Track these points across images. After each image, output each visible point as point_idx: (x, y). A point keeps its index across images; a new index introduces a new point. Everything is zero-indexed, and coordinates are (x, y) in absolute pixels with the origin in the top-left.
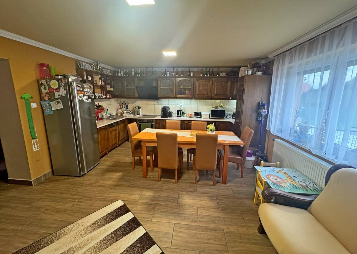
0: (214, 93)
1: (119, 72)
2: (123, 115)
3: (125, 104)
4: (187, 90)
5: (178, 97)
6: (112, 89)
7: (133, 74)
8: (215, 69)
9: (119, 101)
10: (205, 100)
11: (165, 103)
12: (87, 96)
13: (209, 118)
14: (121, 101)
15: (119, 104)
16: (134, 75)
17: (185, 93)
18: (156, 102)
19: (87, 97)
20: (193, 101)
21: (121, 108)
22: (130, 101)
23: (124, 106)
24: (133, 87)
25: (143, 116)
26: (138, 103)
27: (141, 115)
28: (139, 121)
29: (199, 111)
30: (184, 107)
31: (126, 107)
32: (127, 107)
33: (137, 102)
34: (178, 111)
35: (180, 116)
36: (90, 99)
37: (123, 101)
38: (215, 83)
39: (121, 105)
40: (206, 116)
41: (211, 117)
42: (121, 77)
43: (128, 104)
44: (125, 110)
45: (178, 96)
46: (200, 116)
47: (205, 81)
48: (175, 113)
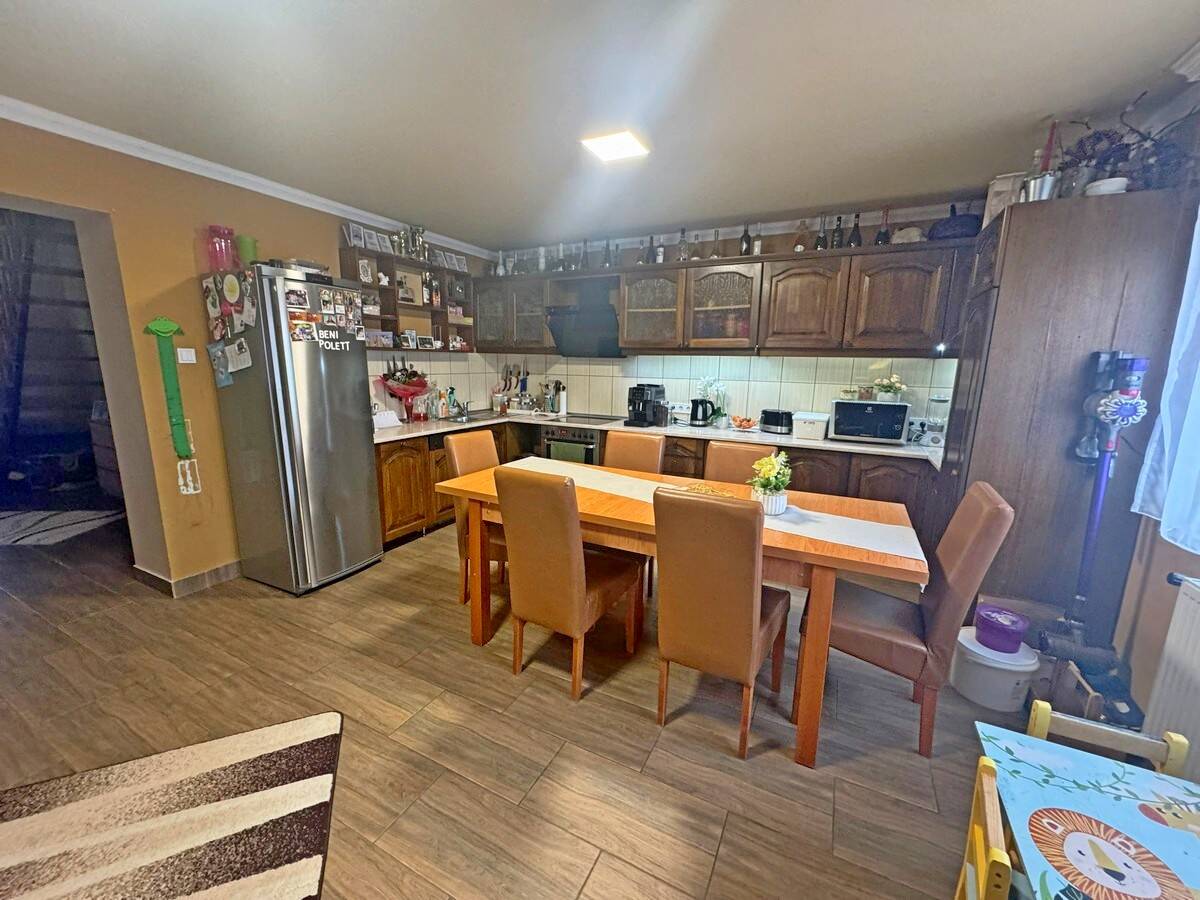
0: (855, 326)
1: (501, 261)
2: (508, 411)
3: (519, 373)
4: (731, 316)
5: (692, 345)
6: (469, 321)
7: (542, 266)
8: (870, 219)
9: (502, 366)
10: (815, 358)
11: (649, 370)
12: (332, 329)
13: (826, 437)
14: (507, 367)
15: (500, 375)
16: (546, 270)
17: (724, 328)
18: (616, 368)
19: (334, 335)
20: (761, 365)
21: (507, 387)
22: (534, 361)
23: (514, 380)
24: (539, 312)
25: (570, 416)
26: (560, 369)
27: (563, 412)
28: (547, 433)
29: (784, 409)
30: (721, 387)
31: (520, 384)
32: (524, 388)
33: (557, 366)
34: (695, 403)
35: (701, 423)
36: (348, 343)
37: (512, 364)
38: (861, 283)
39: (507, 375)
40: (809, 428)
41: (832, 434)
42: (506, 277)
43: (528, 374)
44: (517, 395)
45: (693, 343)
46: (784, 429)
47: (815, 273)
48: (683, 410)
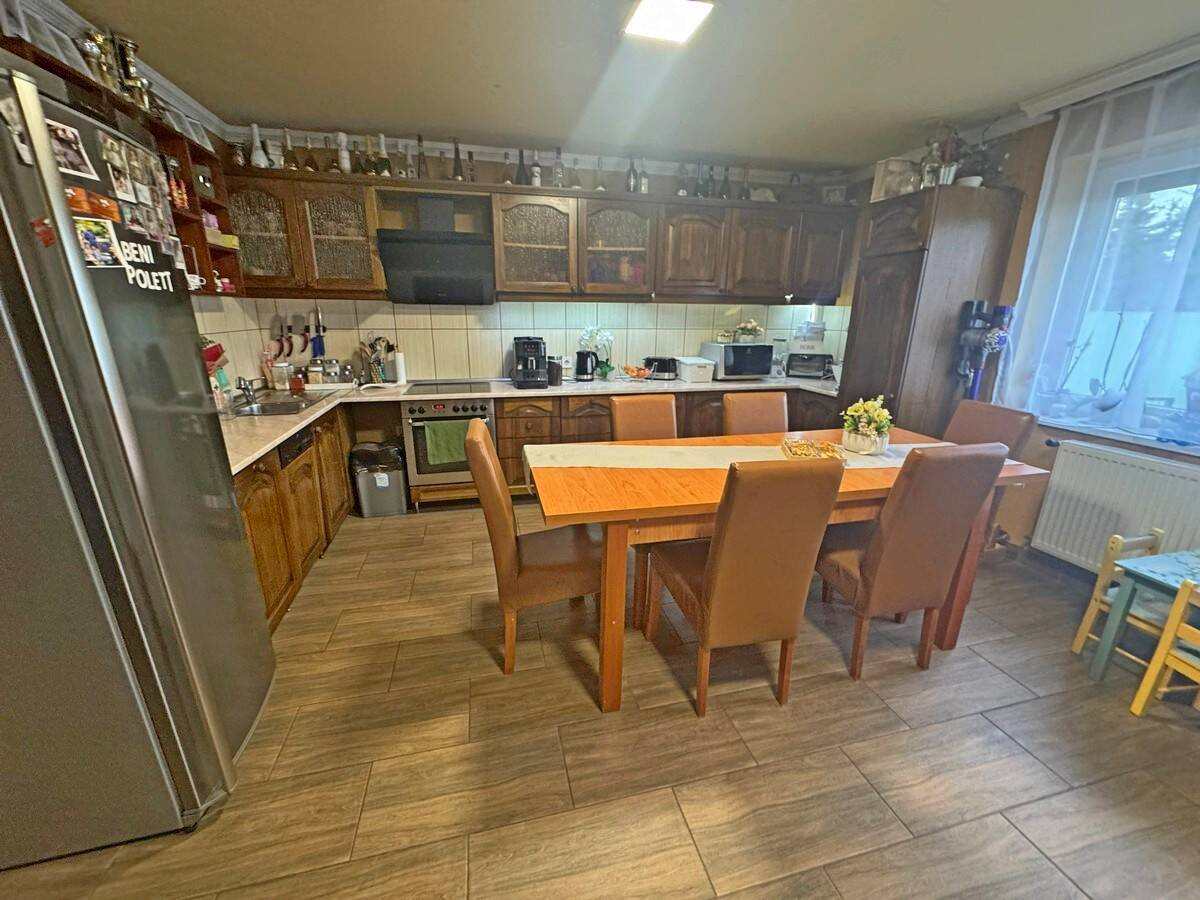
0: (734, 274)
2: (307, 387)
3: (307, 329)
4: (626, 259)
5: (588, 291)
7: (346, 164)
8: (735, 174)
9: (268, 318)
11: (515, 321)
13: (715, 379)
14: (277, 318)
15: (266, 334)
16: (354, 170)
17: (617, 272)
18: (471, 318)
21: (284, 350)
22: (328, 310)
23: (297, 340)
24: (353, 235)
25: (417, 385)
26: (382, 322)
27: (402, 380)
29: (667, 355)
30: (605, 337)
31: (310, 345)
32: (319, 348)
33: (375, 317)
34: (582, 357)
35: (589, 377)
37: (290, 315)
38: (738, 233)
39: (282, 335)
40: (701, 372)
41: (721, 375)
42: (269, 173)
43: (325, 330)
44: (314, 363)
45: (589, 287)
46: (672, 375)
47: (703, 221)
48: (569, 365)
